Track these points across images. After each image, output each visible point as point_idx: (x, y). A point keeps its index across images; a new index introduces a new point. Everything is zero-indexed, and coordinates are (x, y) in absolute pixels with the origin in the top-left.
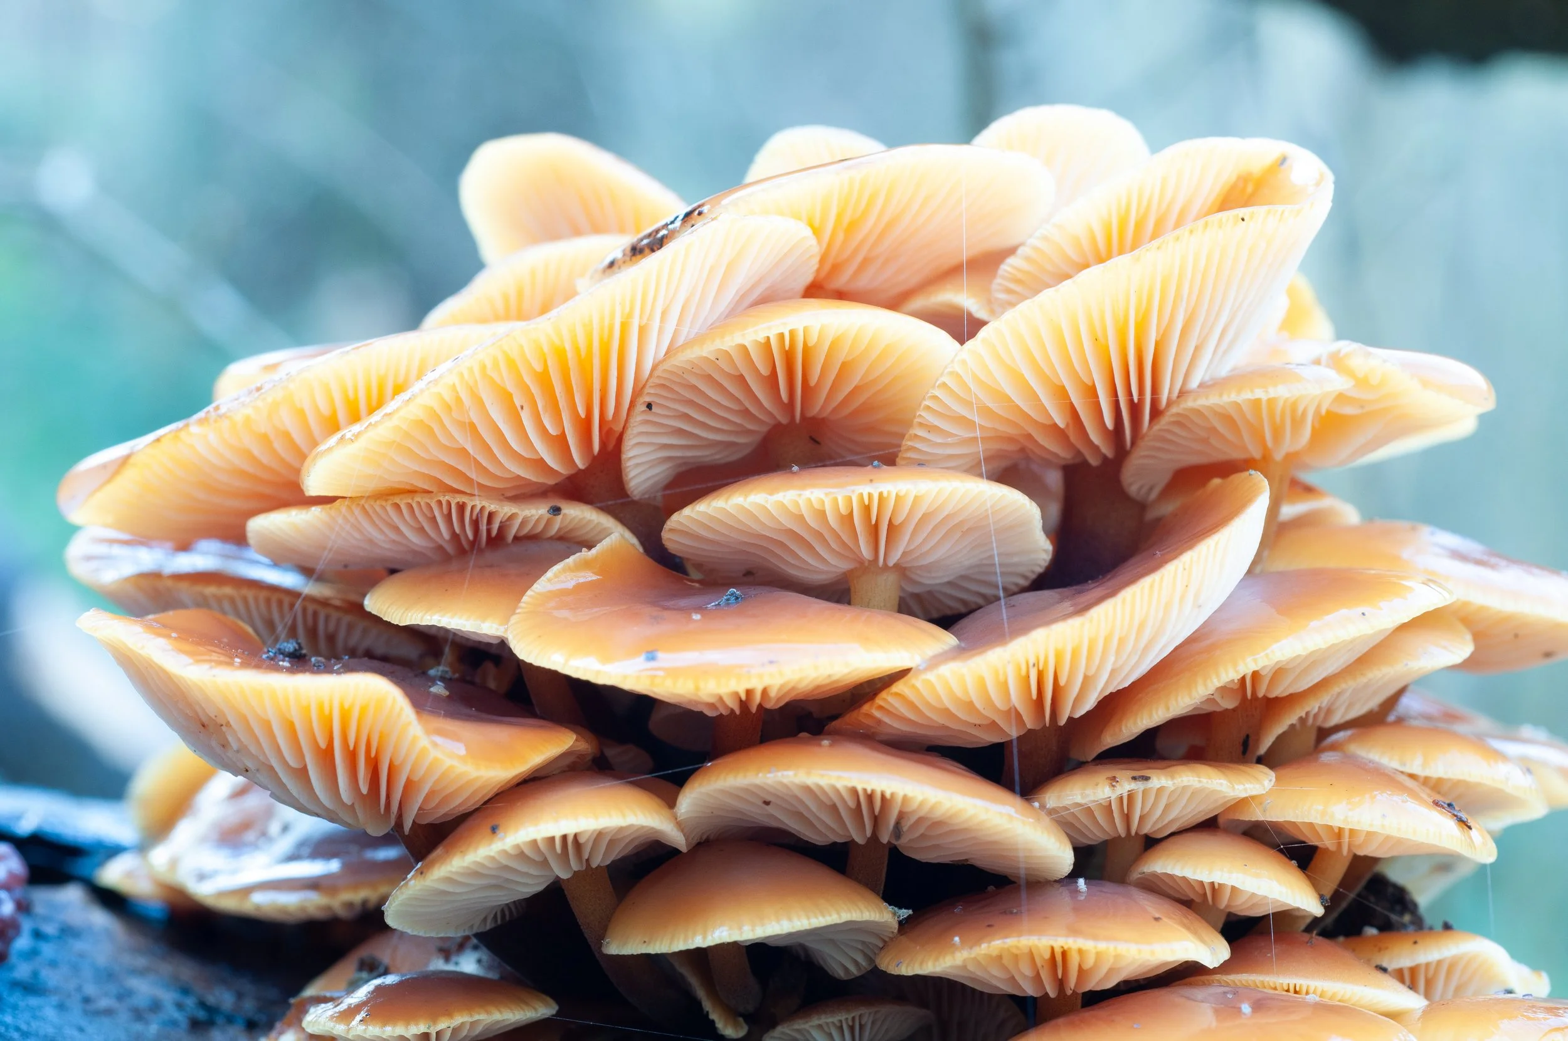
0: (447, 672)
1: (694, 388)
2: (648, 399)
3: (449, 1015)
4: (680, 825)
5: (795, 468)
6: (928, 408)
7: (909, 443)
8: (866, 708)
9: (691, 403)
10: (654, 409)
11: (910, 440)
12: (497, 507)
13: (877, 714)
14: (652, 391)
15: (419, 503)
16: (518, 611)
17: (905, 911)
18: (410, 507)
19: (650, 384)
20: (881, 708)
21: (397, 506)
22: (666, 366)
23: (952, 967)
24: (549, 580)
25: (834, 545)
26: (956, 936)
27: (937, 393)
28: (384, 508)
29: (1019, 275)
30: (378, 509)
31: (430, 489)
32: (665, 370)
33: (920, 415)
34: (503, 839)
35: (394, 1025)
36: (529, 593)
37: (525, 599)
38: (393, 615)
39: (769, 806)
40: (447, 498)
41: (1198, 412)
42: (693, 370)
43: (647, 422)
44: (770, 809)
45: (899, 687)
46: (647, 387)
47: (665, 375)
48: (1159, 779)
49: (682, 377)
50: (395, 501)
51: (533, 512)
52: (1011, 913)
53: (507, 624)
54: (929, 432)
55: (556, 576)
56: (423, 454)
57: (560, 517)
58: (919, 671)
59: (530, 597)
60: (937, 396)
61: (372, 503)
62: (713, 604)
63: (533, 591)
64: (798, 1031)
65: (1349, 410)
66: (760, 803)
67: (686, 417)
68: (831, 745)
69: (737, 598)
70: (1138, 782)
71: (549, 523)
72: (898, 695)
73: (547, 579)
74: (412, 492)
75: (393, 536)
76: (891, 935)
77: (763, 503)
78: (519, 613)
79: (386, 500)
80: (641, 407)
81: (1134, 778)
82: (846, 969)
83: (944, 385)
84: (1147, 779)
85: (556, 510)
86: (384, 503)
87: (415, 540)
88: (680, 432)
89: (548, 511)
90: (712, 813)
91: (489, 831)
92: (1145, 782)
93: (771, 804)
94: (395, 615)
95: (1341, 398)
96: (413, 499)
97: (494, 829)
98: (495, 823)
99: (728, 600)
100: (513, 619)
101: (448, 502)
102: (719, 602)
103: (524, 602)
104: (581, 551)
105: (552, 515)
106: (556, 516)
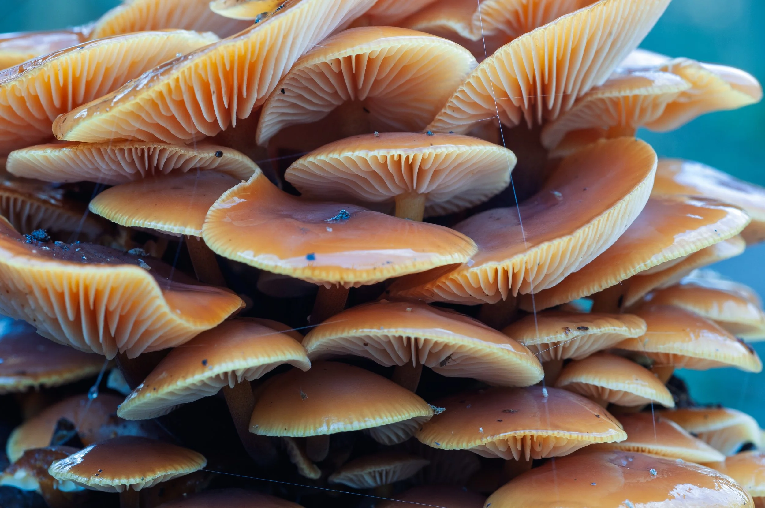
0: (142, 252)
1: (312, 80)
2: (284, 87)
3: (153, 471)
4: (309, 356)
5: (376, 133)
6: (457, 97)
7: (440, 118)
8: (428, 286)
9: (306, 89)
10: (286, 93)
11: (441, 115)
12: (186, 152)
13: (436, 290)
14: (287, 82)
15: (136, 149)
16: (206, 220)
17: (441, 409)
18: (130, 150)
19: (288, 77)
20: (439, 287)
21: (122, 150)
22: (301, 67)
23: (479, 446)
24: (223, 201)
25: (397, 181)
26: (481, 427)
27: (464, 88)
28: (113, 151)
29: (490, 11)
30: (109, 151)
31: (144, 140)
32: (299, 70)
33: (451, 101)
34: (211, 369)
35: (120, 478)
36: (211, 208)
37: (209, 212)
38: (120, 219)
39: (367, 347)
40: (155, 146)
41: (602, 100)
42: (315, 70)
43: (279, 100)
44: (366, 348)
45: (454, 275)
46: (286, 79)
47: (297, 73)
48: (593, 329)
49: (307, 73)
50: (121, 147)
51: (206, 155)
52: (510, 412)
53: (201, 229)
54: (454, 111)
55: (227, 198)
56: (148, 120)
57: (221, 158)
58: (467, 267)
59: (213, 211)
60: (463, 90)
61: (106, 148)
62: (331, 219)
63: (214, 207)
64: (356, 476)
65: (683, 100)
66: (361, 344)
67: (300, 97)
68: (412, 311)
69: (347, 216)
70: (581, 331)
71: (213, 161)
72: (453, 281)
73: (222, 199)
74: (133, 141)
75: (114, 167)
76: (425, 421)
77: (364, 156)
78: (207, 222)
79: (115, 146)
80: (279, 92)
81: (579, 329)
82: (390, 439)
83: (469, 83)
84: (587, 329)
85: (220, 154)
86: (114, 148)
87: (128, 170)
88: (294, 105)
89: (215, 155)
90: (328, 349)
91: (200, 363)
92: (586, 331)
93: (368, 345)
94: (121, 219)
95: (683, 94)
96: (133, 146)
97: (204, 363)
98: (204, 358)
99: (341, 217)
100: (205, 226)
101: (155, 148)
102: (336, 218)
103: (210, 215)
104: (241, 182)
105: (217, 156)
106: (219, 157)
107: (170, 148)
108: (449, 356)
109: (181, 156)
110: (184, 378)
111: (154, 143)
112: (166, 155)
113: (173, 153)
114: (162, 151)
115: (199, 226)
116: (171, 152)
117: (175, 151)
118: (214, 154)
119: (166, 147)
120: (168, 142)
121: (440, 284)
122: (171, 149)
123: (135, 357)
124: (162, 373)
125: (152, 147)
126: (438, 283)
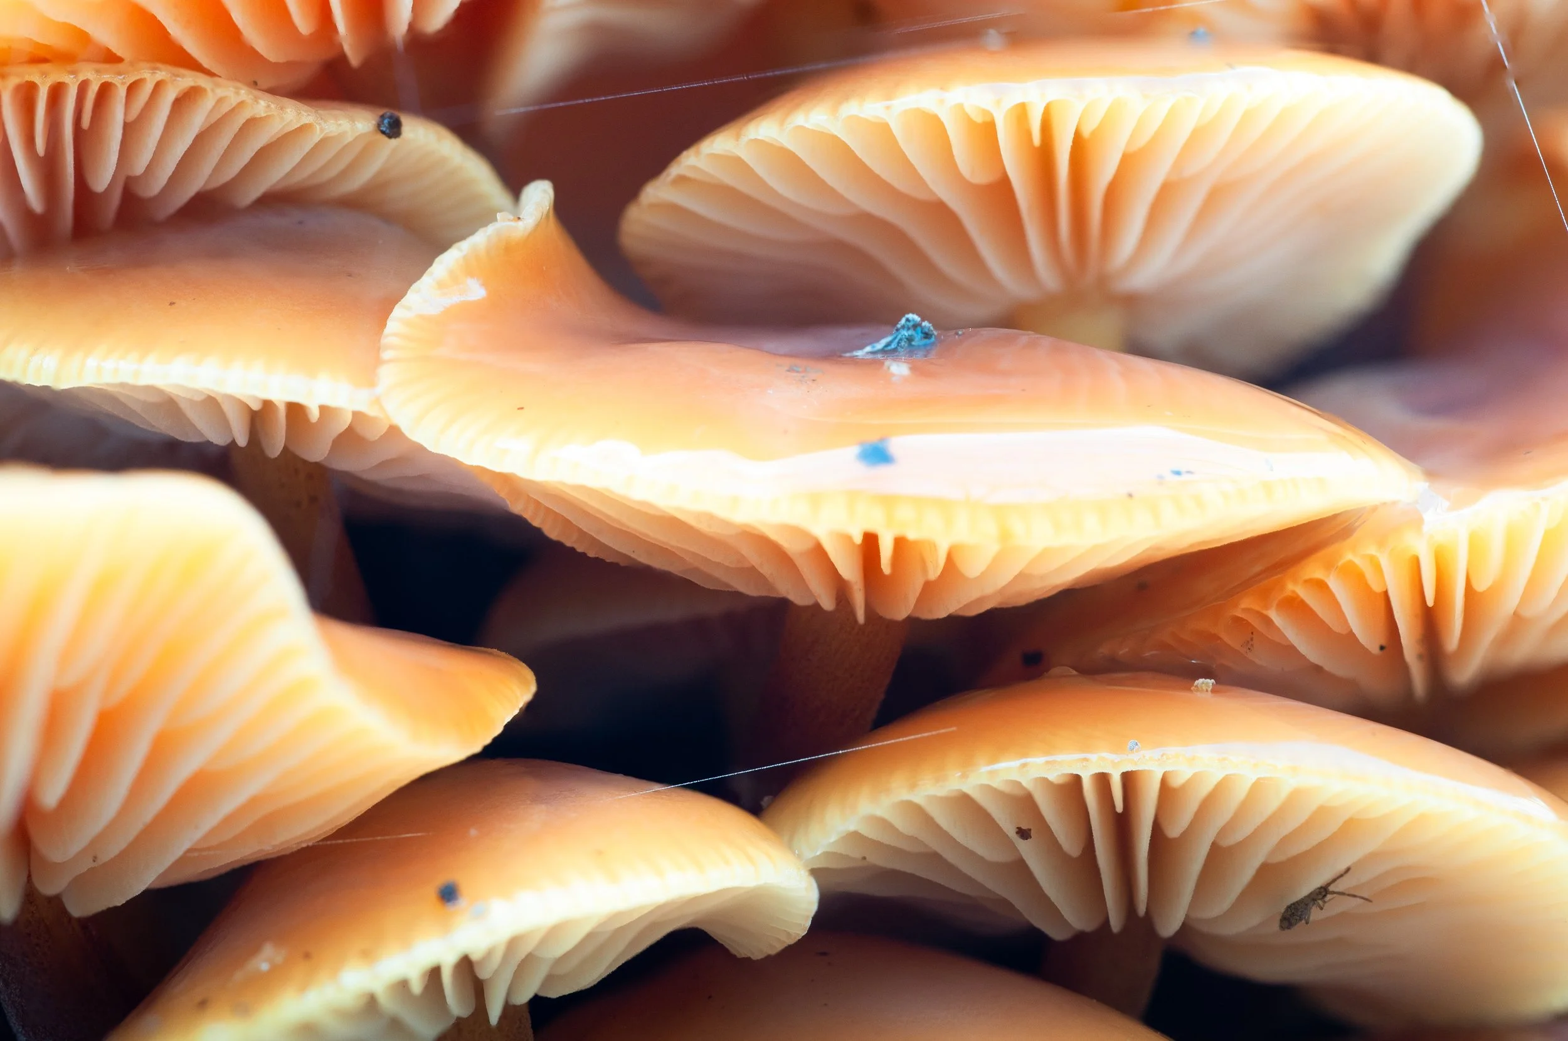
12: (267, 110)
31: (120, 53)
34: (480, 917)
37: (394, 325)
51: (344, 128)
53: (375, 382)
62: (868, 349)
63: (405, 308)
68: (1216, 691)
69: (927, 335)
72: (1355, 576)
73: (432, 281)
74: (77, 52)
78: (387, 362)
91: (428, 898)
93: (1033, 833)
97: (448, 894)
98: (442, 879)
99: (910, 339)
100: (387, 375)
101: (158, 86)
102: (888, 344)
103: (395, 335)
104: (495, 220)
105: (383, 132)
106: (390, 136)
107: (217, 85)
108: (1321, 888)
109: (252, 123)
110: (368, 955)
111: (159, 65)
112: (197, 119)
113: (225, 108)
114: (185, 101)
115: (367, 374)
116: (220, 101)
117: (233, 101)
118: (374, 122)
119: (202, 81)
120: (206, 62)
121: (1302, 592)
122: (220, 92)
123: (119, 901)
124: (255, 950)
125: (150, 77)
126: (1295, 588)
